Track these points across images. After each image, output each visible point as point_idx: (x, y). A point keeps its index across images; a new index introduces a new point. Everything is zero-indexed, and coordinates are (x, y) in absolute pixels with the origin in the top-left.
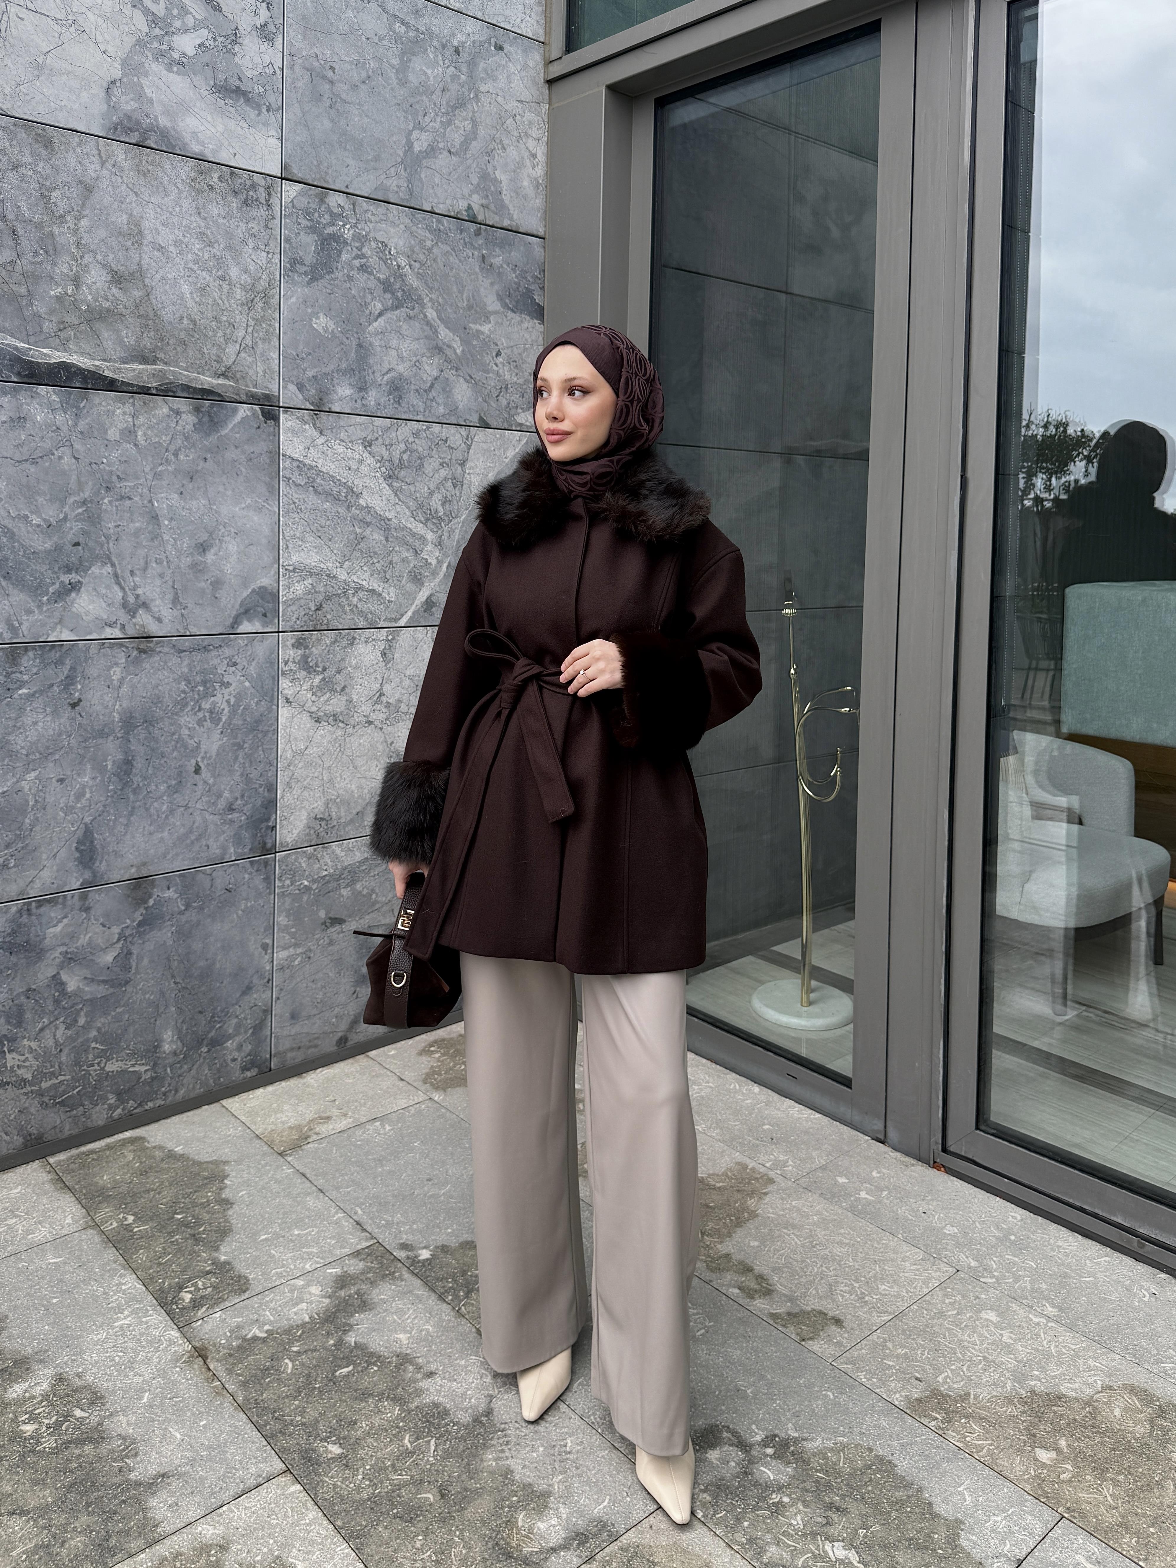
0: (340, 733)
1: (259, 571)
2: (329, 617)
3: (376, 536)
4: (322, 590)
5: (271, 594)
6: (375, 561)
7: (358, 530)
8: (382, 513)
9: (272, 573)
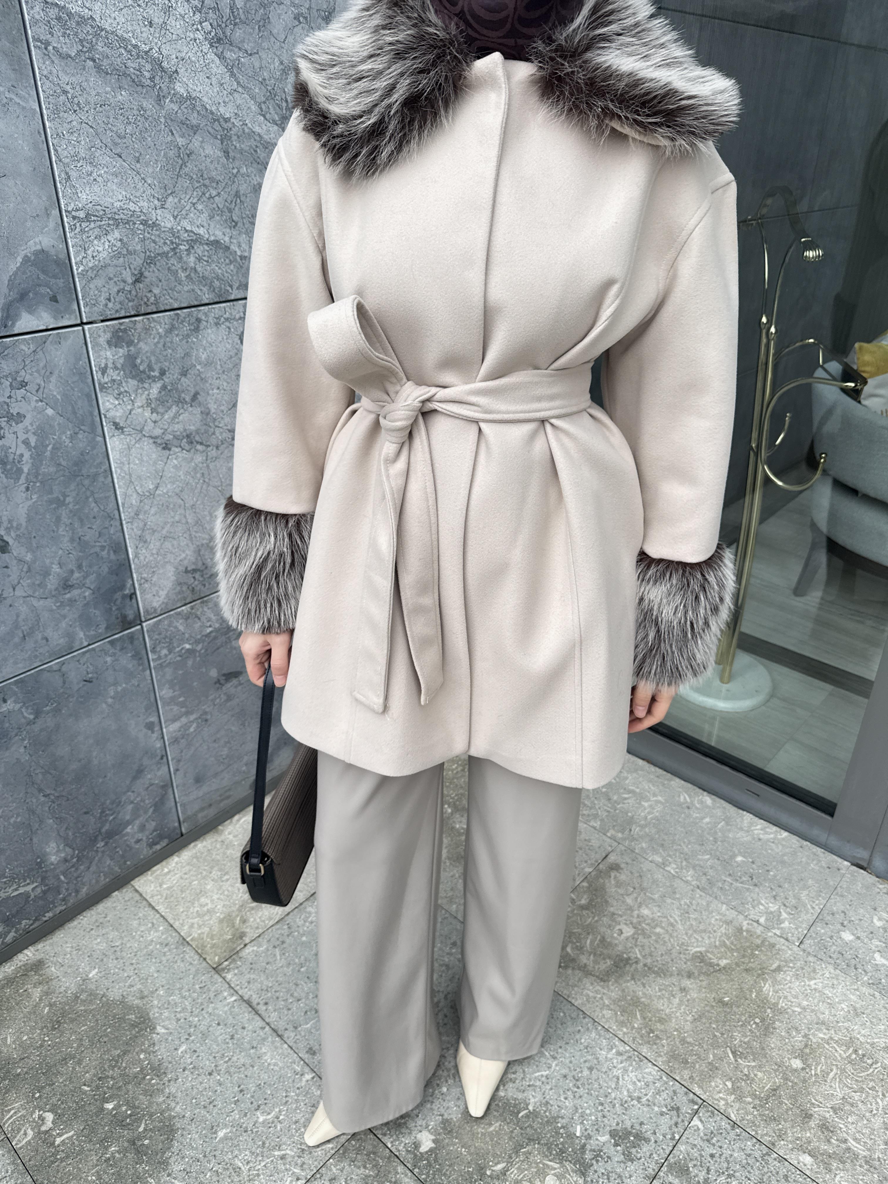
0: (199, 458)
1: (29, 224)
2: (156, 291)
3: (209, 150)
4: (138, 248)
5: (58, 262)
6: (214, 193)
7: (181, 141)
8: (214, 109)
9: (51, 224)
